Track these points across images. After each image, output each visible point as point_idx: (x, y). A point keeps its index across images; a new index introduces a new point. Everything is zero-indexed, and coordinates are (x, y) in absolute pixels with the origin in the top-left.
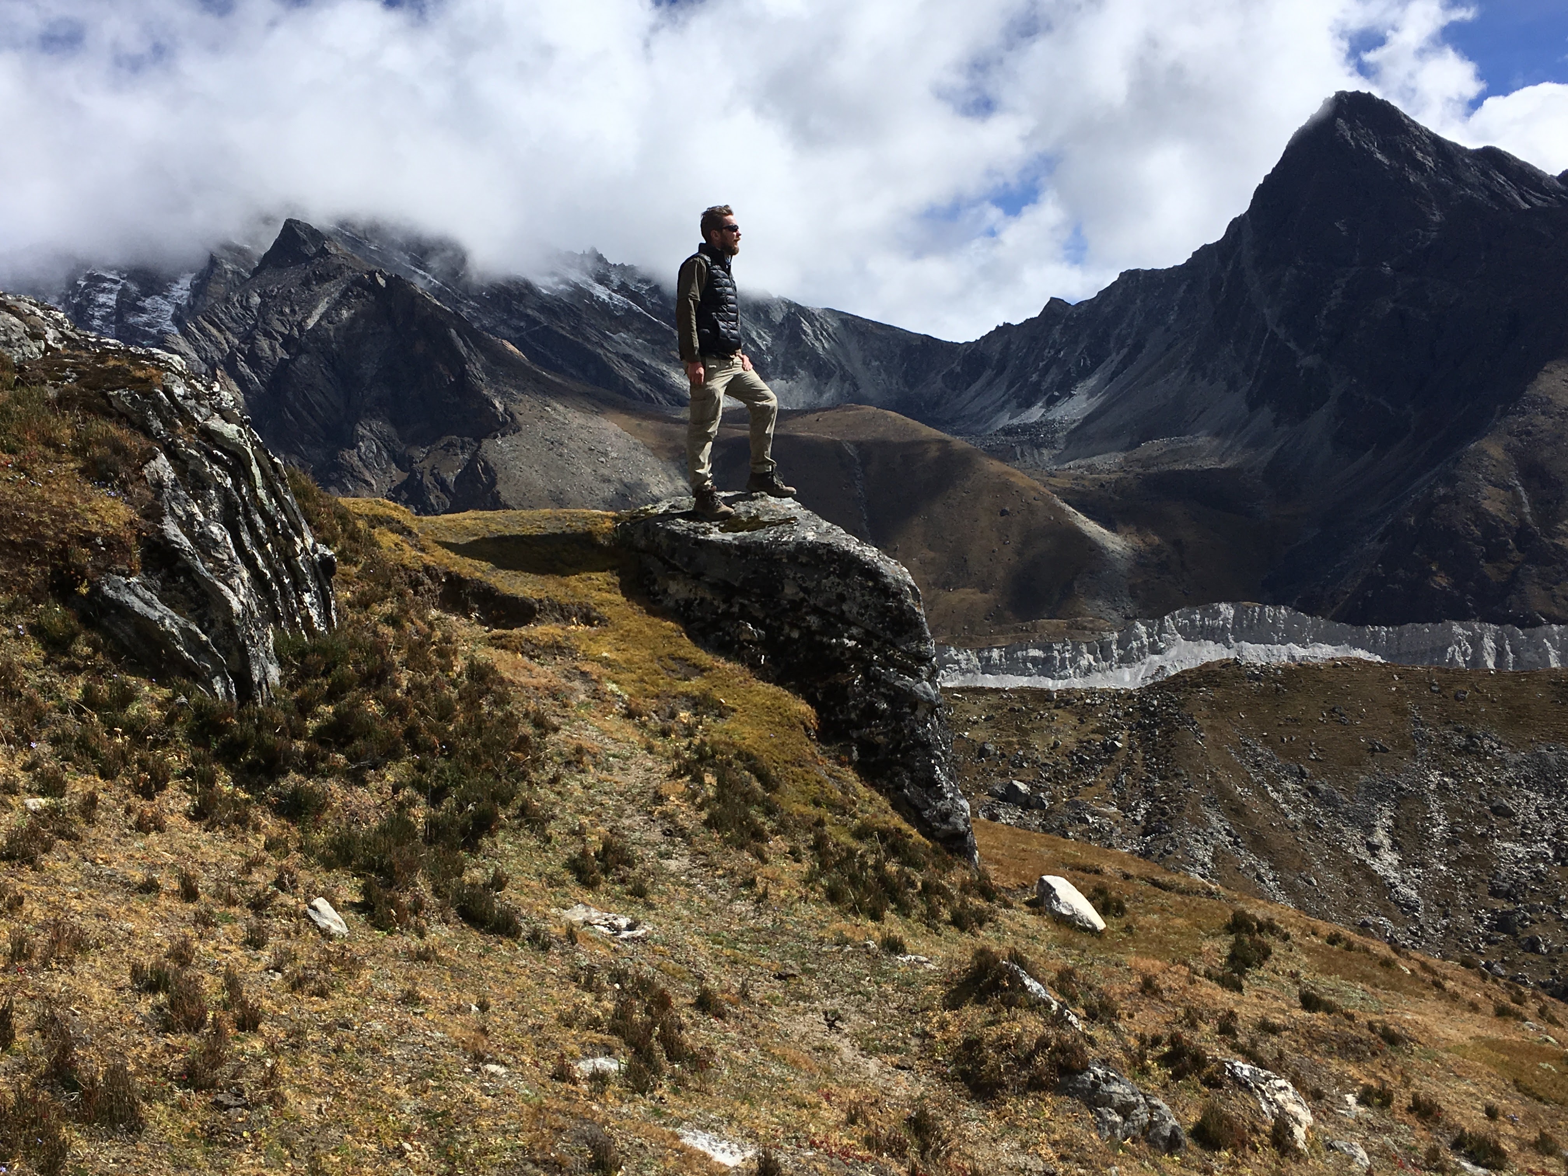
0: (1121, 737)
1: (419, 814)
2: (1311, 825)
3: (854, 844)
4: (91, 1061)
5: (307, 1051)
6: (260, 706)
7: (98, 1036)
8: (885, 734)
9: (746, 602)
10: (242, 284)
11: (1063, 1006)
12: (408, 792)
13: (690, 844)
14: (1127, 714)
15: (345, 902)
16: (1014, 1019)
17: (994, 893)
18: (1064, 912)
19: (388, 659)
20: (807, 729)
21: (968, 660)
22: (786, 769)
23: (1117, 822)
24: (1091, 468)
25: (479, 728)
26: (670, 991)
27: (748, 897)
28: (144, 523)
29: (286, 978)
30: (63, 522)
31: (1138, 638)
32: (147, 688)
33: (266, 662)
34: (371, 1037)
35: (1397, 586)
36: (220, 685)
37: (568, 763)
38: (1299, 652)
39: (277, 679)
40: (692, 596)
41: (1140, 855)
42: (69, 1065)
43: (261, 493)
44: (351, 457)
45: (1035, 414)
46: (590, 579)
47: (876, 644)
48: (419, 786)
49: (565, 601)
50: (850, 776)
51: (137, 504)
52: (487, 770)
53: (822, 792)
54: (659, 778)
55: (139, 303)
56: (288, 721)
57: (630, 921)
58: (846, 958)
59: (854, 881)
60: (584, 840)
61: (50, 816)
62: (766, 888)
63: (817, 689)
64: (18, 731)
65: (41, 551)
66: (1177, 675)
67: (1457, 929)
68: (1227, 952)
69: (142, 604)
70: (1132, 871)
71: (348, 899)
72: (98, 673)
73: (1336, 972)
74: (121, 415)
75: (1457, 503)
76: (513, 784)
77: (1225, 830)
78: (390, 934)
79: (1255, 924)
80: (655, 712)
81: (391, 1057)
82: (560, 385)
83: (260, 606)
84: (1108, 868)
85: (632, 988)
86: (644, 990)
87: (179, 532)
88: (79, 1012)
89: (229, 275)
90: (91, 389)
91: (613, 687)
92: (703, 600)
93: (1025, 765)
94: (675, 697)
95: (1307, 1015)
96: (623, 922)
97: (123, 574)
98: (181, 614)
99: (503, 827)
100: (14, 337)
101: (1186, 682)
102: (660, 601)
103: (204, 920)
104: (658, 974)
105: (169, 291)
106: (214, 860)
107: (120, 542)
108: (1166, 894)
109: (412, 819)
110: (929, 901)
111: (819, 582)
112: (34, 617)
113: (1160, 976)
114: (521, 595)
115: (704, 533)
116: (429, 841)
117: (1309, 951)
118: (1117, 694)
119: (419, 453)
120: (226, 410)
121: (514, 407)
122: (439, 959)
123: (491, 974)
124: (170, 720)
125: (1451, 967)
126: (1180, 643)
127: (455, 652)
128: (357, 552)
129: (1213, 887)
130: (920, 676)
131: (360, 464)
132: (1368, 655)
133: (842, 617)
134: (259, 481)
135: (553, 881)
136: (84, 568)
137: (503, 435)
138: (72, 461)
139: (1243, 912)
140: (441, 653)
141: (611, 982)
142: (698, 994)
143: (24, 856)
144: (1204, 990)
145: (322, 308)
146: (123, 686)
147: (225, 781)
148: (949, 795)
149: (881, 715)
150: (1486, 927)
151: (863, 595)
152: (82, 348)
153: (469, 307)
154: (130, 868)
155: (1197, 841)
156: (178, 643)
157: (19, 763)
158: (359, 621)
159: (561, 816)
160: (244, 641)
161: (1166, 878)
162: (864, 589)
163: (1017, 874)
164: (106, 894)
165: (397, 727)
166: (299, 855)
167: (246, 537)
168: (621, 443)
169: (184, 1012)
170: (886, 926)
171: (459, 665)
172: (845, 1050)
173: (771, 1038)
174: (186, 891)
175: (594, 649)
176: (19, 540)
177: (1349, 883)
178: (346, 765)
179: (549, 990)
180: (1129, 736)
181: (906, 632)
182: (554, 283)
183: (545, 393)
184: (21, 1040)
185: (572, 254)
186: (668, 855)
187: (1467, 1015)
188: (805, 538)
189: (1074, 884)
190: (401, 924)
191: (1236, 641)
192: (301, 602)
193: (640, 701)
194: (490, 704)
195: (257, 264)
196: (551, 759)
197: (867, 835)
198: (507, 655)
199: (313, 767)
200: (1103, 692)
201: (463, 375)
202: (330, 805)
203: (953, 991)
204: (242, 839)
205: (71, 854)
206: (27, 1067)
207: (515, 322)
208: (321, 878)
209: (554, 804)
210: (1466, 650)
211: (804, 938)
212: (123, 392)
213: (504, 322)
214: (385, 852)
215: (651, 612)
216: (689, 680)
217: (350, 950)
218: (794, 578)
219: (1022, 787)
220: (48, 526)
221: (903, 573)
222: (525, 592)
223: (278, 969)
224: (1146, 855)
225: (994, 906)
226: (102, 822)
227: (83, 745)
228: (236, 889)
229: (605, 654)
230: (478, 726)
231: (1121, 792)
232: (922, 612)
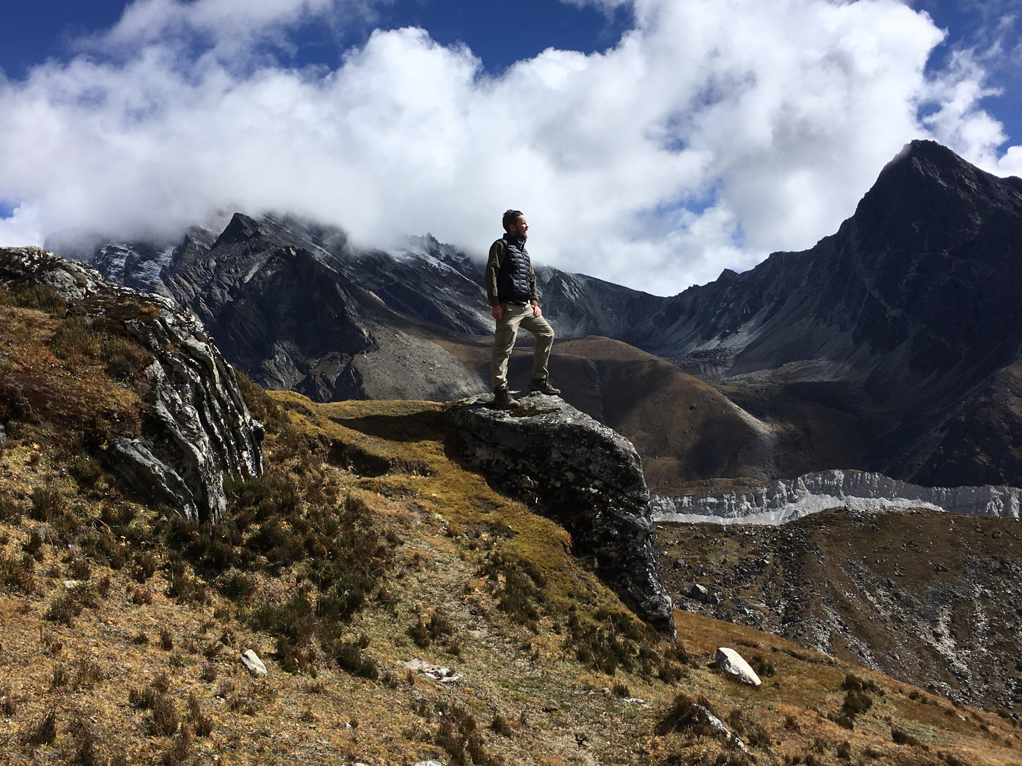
0: (768, 557)
1: (313, 596)
2: (896, 619)
3: (595, 623)
4: (103, 753)
5: (240, 751)
6: (213, 523)
7: (108, 737)
8: (616, 551)
9: (526, 463)
10: (205, 254)
11: (734, 735)
12: (306, 582)
13: (488, 620)
14: (772, 542)
15: (265, 653)
16: (702, 743)
17: (687, 658)
18: (734, 672)
19: (296, 495)
20: (565, 547)
21: (668, 504)
22: (551, 572)
23: (765, 614)
24: (750, 380)
25: (353, 541)
26: (475, 717)
27: (526, 656)
28: (144, 405)
29: (228, 702)
30: (94, 403)
31: (780, 491)
32: (142, 511)
33: (217, 495)
34: (282, 742)
35: (953, 461)
36: (188, 509)
37: (409, 566)
38: (888, 503)
39: (224, 506)
40: (491, 458)
41: (782, 636)
42: (90, 755)
43: (219, 386)
44: (269, 364)
45: (714, 344)
46: (426, 445)
47: (611, 492)
48: (313, 578)
49: (409, 459)
50: (593, 578)
51: (140, 392)
52: (357, 569)
53: (574, 588)
54: (468, 577)
55: (139, 265)
56: (231, 533)
57: (448, 671)
58: (590, 699)
59: (595, 648)
60: (419, 616)
61: (79, 592)
62: (538, 651)
63: (572, 520)
64: (61, 537)
65: (79, 421)
66: (806, 517)
67: (994, 691)
68: (842, 702)
69: (141, 457)
70: (778, 647)
71: (267, 651)
72: (112, 500)
73: (915, 718)
74: (132, 335)
75: (993, 407)
76: (374, 578)
77: (838, 621)
78: (294, 674)
79: (861, 684)
80: (466, 533)
81: (294, 756)
82: (405, 320)
83: (215, 460)
84: (762, 644)
85: (450, 715)
86: (458, 717)
87: (166, 410)
88: (96, 721)
89: (197, 248)
90: (114, 319)
91: (439, 516)
92: (498, 460)
93: (704, 574)
94: (479, 524)
95: (897, 746)
96: (444, 671)
97: (130, 437)
98: (165, 463)
99: (367, 606)
100: (67, 285)
101: (811, 521)
102: (470, 461)
103: (176, 663)
104: (467, 706)
105: (158, 257)
106: (182, 623)
107: (129, 417)
108: (802, 662)
109: (308, 600)
110: (644, 663)
111: (574, 450)
112: (72, 463)
113: (798, 717)
114: (381, 455)
115: (500, 417)
116: (319, 614)
117: (898, 703)
118: (766, 528)
119: (313, 363)
120: (198, 333)
121: (376, 334)
122: (326, 692)
123: (359, 703)
124: (157, 531)
125: (992, 716)
126: (808, 496)
127: (338, 491)
128: (276, 426)
129: (833, 658)
130: (640, 514)
131: (275, 369)
132: (934, 506)
133: (589, 473)
134: (217, 379)
135: (399, 643)
136: (106, 432)
137: (367, 352)
138: (100, 364)
139: (853, 676)
140: (329, 492)
141: (436, 711)
142: (493, 720)
143: (62, 618)
144: (827, 728)
145: (255, 269)
146: (127, 509)
147: (190, 572)
148: (658, 592)
149: (613, 538)
150: (1013, 691)
151: (603, 460)
152: (109, 293)
153: (349, 270)
154: (129, 627)
155: (819, 627)
156: (163, 482)
157: (60, 557)
158: (277, 470)
159: (404, 600)
160: (205, 482)
161: (801, 652)
162: (604, 455)
163: (702, 646)
164: (114, 644)
165: (300, 539)
166: (236, 622)
167: (208, 415)
168: (443, 358)
169: (163, 722)
170: (616, 678)
171: (340, 500)
172: (589, 760)
173: (541, 751)
174: (165, 643)
175: (427, 492)
176: (65, 414)
177: (921, 658)
178: (267, 563)
179: (396, 715)
180: (774, 556)
181: (631, 484)
182: (404, 256)
183: (395, 326)
184: (60, 737)
185: (414, 237)
186: (473, 628)
187: (1004, 749)
188: (565, 422)
189: (740, 654)
190: (301, 668)
191: (845, 495)
192: (241, 457)
193: (457, 526)
194: (360, 526)
195: (215, 241)
196: (398, 562)
197: (603, 618)
198: (370, 494)
199: (247, 565)
200: (757, 527)
201: (344, 312)
202: (256, 589)
203: (660, 723)
204: (200, 610)
205: (92, 617)
206: (63, 756)
207: (377, 279)
208: (250, 637)
209: (399, 592)
210: (1000, 504)
211: (562, 685)
212: (134, 321)
213: (370, 279)
214: (292, 621)
215: (464, 468)
216: (488, 513)
217: (268, 685)
218: (558, 448)
219: (702, 589)
220: (84, 406)
221: (629, 446)
222: (383, 453)
223: (222, 696)
224: (785, 635)
225: (688, 667)
226: (112, 597)
227: (101, 546)
228: (196, 643)
229: (434, 495)
230: (352, 540)
231: (768, 593)
232: (641, 471)
